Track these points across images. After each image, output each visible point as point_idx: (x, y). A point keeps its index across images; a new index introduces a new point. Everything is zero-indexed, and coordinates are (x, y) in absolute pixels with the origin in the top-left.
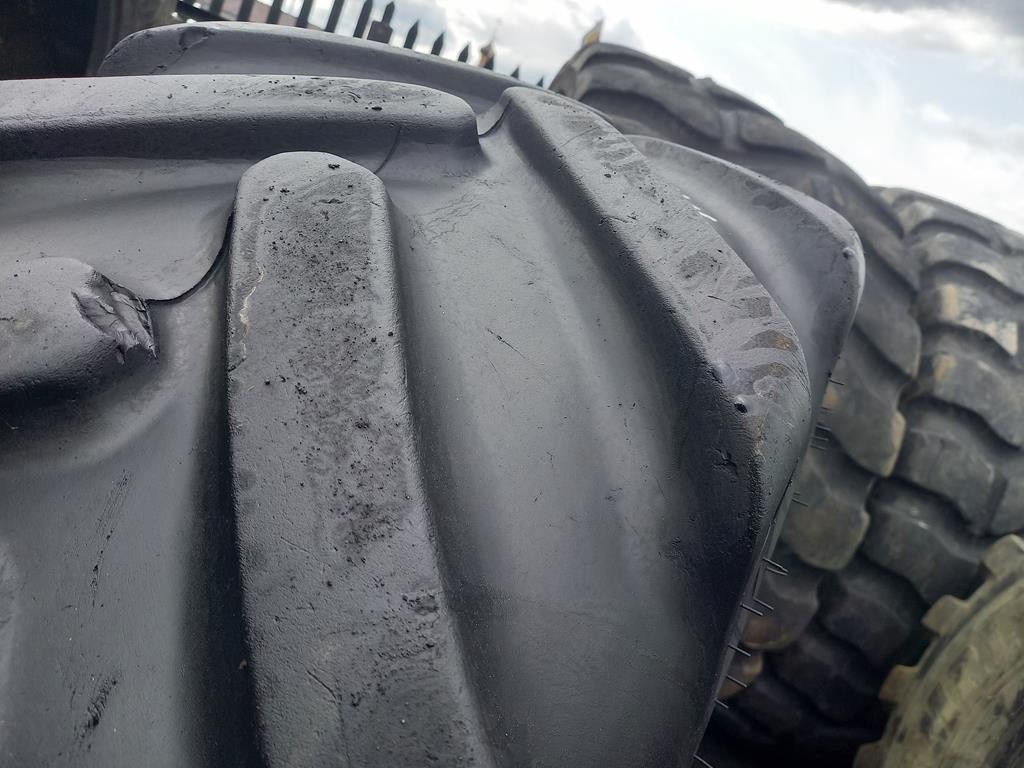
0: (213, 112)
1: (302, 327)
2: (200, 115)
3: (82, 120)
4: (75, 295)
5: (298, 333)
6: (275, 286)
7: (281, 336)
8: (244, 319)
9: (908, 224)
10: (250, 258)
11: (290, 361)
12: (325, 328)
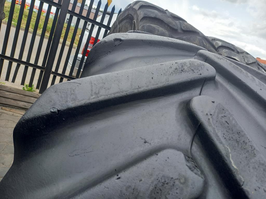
0: (167, 83)
1: (251, 167)
2: (164, 85)
3: (136, 91)
4: (187, 165)
5: (252, 170)
6: (235, 153)
7: (248, 172)
8: (235, 167)
9: (216, 47)
10: (221, 143)
11: (256, 181)
12: (257, 167)
